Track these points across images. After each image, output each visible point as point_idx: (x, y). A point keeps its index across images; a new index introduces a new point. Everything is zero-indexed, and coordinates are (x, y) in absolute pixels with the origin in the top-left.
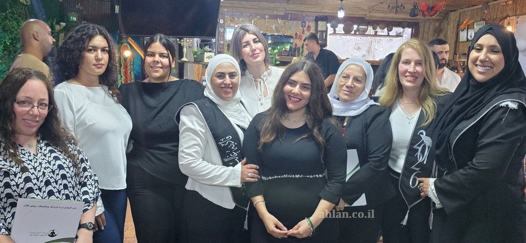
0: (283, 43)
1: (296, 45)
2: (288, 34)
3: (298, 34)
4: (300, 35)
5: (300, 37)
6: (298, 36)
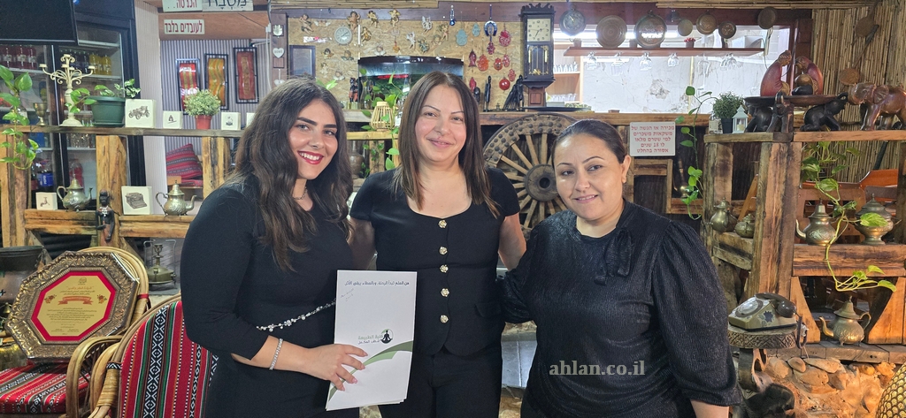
1: (472, 81)
2: (451, 56)
3: (478, 55)
5: (484, 64)
6: (478, 59)
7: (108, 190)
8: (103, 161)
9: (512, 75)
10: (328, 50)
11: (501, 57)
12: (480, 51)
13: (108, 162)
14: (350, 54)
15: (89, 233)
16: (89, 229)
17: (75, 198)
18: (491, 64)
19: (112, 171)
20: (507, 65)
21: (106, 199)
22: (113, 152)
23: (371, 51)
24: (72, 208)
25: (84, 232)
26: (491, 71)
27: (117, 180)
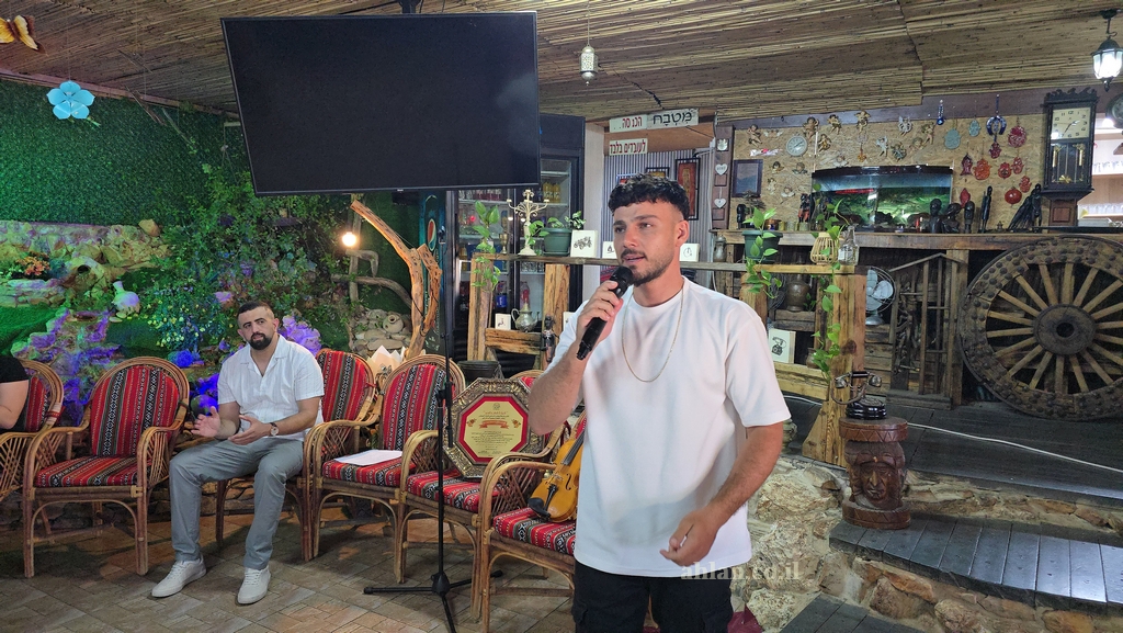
0: (918, 192)
1: (965, 193)
2: (935, 163)
3: (975, 160)
4: (982, 161)
5: (983, 171)
6: (974, 166)
7: (552, 314)
8: (550, 288)
9: (1025, 183)
10: (778, 164)
11: (1010, 161)
12: (978, 155)
13: (554, 288)
14: (803, 166)
15: (534, 353)
16: (534, 350)
17: (525, 321)
18: (993, 170)
19: (556, 297)
20: (1017, 171)
21: (550, 323)
22: (559, 279)
23: (829, 162)
24: (522, 329)
25: (530, 352)
26: (994, 179)
27: (560, 306)
